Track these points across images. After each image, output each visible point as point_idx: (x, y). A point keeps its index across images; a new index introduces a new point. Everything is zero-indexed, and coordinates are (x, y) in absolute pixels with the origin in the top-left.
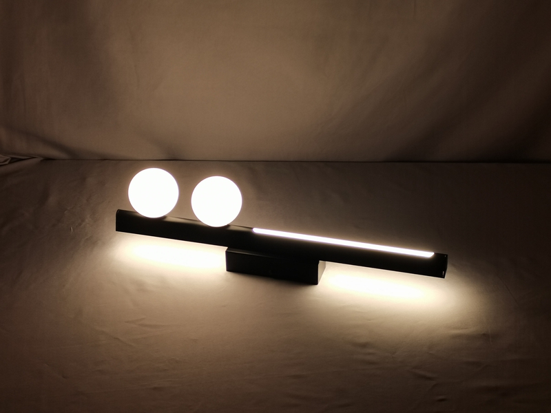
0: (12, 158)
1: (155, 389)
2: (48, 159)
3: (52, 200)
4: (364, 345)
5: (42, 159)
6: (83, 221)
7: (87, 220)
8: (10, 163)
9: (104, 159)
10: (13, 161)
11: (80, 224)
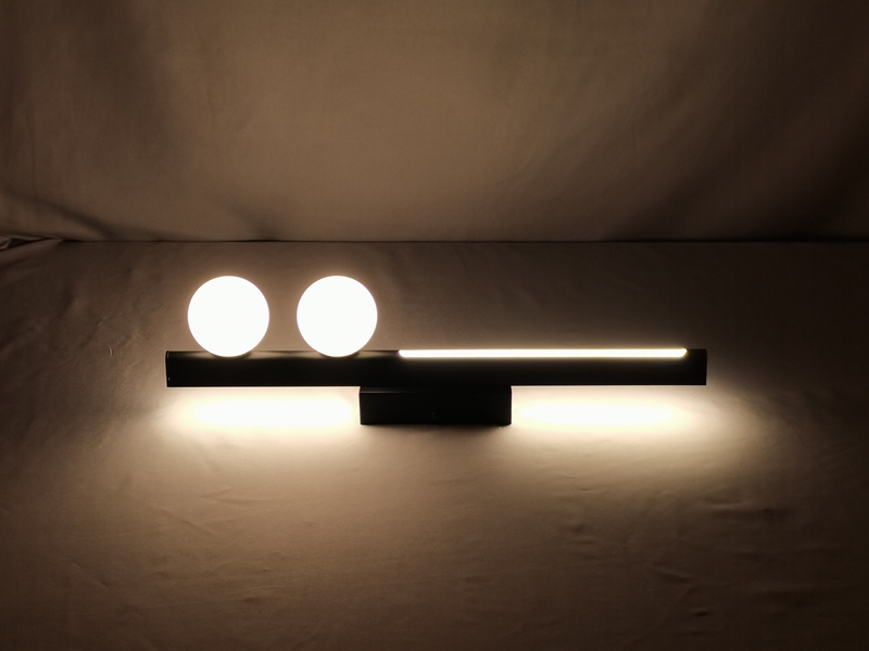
0: (13, 240)
1: (249, 601)
2: (69, 241)
3: (79, 306)
4: (579, 529)
5: (60, 240)
6: (128, 337)
7: (134, 337)
8: (10, 247)
9: (159, 240)
10: (15, 243)
11: (124, 343)
